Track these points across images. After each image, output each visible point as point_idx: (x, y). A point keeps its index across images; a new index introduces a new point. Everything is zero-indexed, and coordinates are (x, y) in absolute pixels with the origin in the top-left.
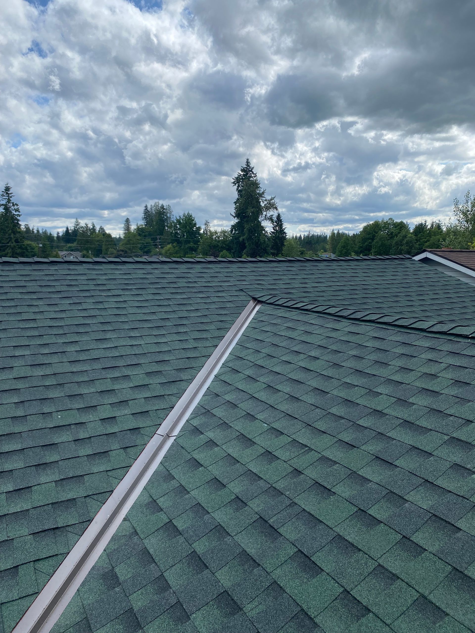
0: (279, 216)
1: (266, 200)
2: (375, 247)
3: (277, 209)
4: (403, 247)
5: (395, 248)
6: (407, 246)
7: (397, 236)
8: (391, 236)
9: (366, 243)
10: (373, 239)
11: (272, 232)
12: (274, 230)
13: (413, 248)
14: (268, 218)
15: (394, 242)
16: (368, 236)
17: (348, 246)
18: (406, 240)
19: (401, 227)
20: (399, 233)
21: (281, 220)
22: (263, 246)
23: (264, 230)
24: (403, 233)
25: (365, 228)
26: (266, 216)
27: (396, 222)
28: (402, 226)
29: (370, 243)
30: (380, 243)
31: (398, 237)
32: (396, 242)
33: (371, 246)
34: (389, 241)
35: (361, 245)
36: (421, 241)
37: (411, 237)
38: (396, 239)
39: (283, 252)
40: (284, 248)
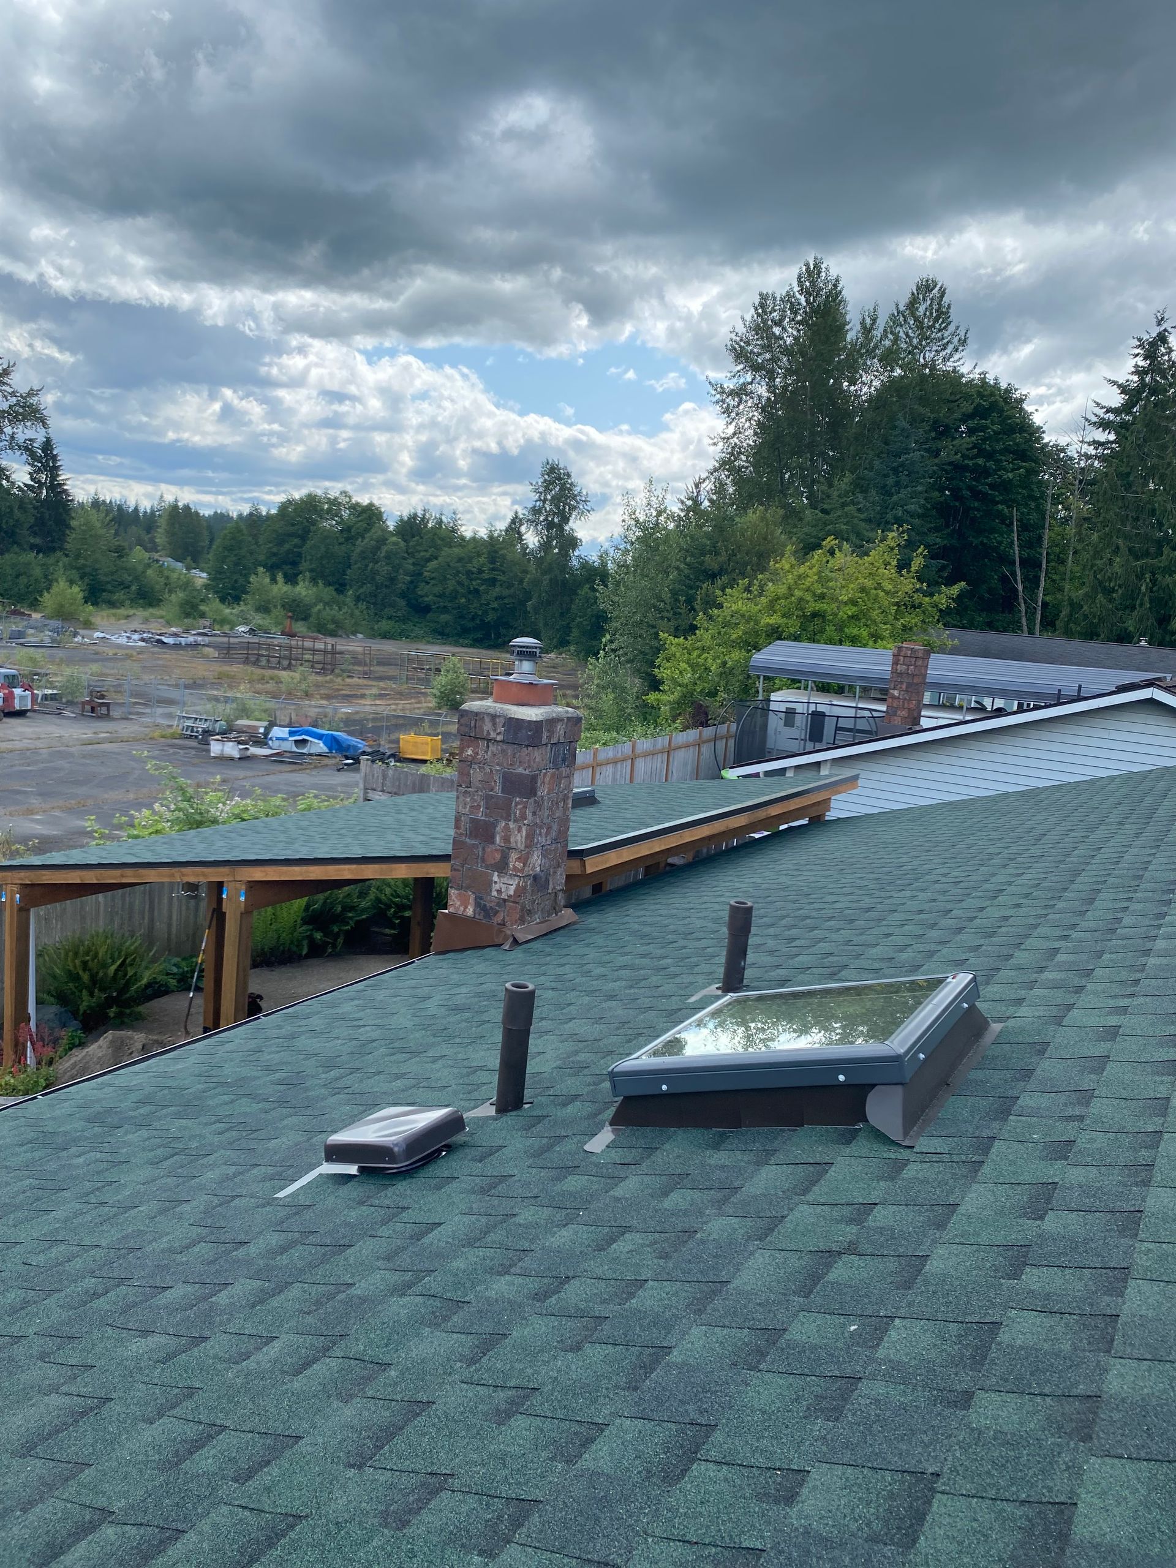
0: (47, 445)
1: (13, 394)
2: (309, 557)
3: (45, 425)
4: (377, 567)
5: (359, 565)
6: (387, 564)
7: (363, 538)
8: (349, 534)
9: (287, 546)
10: (304, 538)
11: (26, 485)
12: (32, 479)
13: (401, 571)
14: (19, 447)
15: (358, 550)
16: (291, 529)
17: (240, 548)
18: (385, 549)
19: (370, 518)
20: (366, 530)
21: (56, 456)
22: (7, 522)
23: (8, 478)
24: (375, 533)
25: (284, 507)
26: (12, 437)
27: (358, 504)
28: (370, 515)
29: (296, 546)
30: (323, 549)
31: (366, 541)
32: (363, 552)
33: (300, 555)
34: (343, 548)
35: (275, 550)
36: (418, 556)
37: (395, 544)
38: (360, 544)
39: (67, 546)
40: (72, 537)
